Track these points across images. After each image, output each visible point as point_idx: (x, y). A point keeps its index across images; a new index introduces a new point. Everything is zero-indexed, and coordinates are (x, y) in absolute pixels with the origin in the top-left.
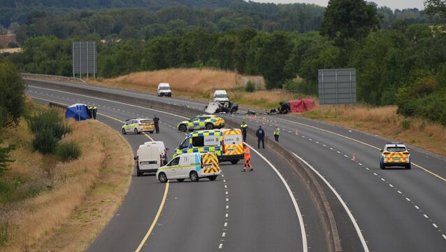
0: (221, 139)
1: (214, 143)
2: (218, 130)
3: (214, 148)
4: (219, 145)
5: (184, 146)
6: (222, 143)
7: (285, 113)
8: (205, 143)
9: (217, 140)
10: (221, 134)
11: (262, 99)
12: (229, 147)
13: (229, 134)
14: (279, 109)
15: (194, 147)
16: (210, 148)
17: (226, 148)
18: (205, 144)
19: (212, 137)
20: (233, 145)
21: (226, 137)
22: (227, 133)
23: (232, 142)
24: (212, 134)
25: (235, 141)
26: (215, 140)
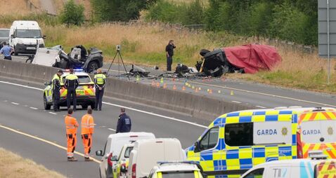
0: (293, 129)
1: (278, 138)
2: (285, 109)
3: (276, 149)
4: (289, 143)
5: (205, 143)
6: (296, 139)
7: (217, 75)
8: (257, 139)
9: (285, 131)
10: (295, 120)
11: (125, 42)
12: (311, 148)
13: (312, 118)
14: (198, 67)
15: (228, 147)
16: (268, 151)
17: (305, 149)
18: (255, 141)
19: (271, 125)
20: (319, 144)
21: (305, 125)
22: (308, 116)
23: (320, 136)
24: (274, 118)
25: (325, 135)
26: (279, 131)
